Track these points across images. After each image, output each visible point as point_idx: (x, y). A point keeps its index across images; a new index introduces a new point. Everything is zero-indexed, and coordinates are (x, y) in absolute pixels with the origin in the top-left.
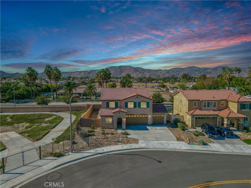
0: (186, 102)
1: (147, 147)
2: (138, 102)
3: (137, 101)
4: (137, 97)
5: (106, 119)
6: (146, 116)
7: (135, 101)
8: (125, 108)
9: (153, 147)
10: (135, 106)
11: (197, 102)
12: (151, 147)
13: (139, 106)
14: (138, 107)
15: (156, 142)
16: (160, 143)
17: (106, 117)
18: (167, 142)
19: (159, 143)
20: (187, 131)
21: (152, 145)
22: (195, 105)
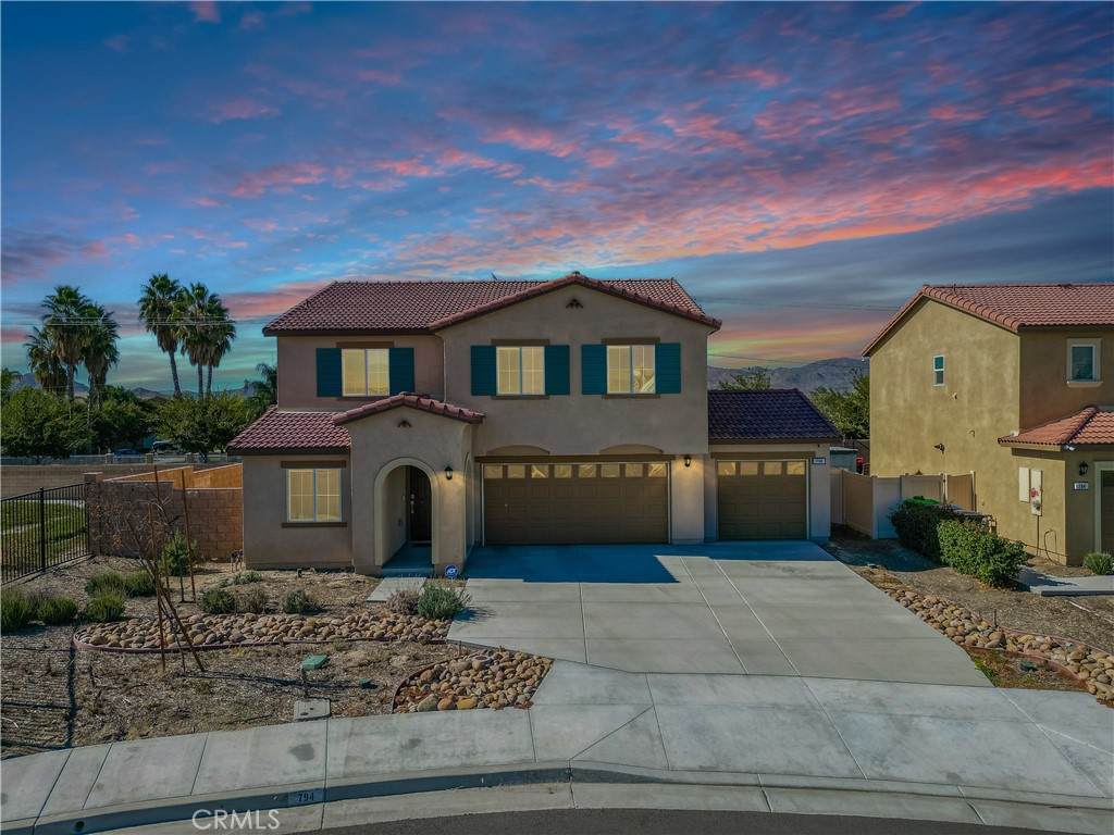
0: (998, 357)
1: (628, 753)
2: (585, 348)
3: (573, 333)
4: (575, 303)
5: (285, 478)
6: (657, 468)
7: (559, 339)
8: (474, 393)
9: (704, 758)
10: (556, 381)
11: (1094, 344)
12: (684, 754)
13: (595, 381)
14: (586, 391)
15: (741, 690)
16: (797, 709)
17: (286, 465)
18: (880, 689)
19: (776, 707)
20: (1045, 594)
21: (699, 731)
22: (1078, 377)
